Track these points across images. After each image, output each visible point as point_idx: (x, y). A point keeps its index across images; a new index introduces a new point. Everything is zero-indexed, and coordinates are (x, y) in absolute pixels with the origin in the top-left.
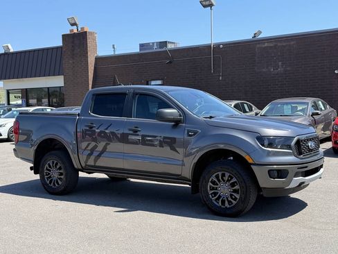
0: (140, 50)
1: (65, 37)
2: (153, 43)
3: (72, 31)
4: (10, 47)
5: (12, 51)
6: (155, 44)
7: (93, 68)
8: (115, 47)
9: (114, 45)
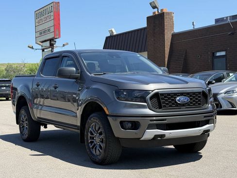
0: (215, 23)
1: (149, 19)
2: (227, 17)
3: (154, 13)
4: (114, 31)
5: (115, 33)
6: (229, 18)
7: (169, 44)
8: (195, 24)
9: (193, 23)
